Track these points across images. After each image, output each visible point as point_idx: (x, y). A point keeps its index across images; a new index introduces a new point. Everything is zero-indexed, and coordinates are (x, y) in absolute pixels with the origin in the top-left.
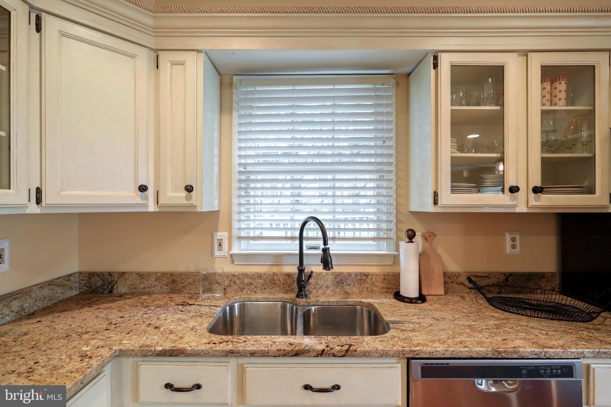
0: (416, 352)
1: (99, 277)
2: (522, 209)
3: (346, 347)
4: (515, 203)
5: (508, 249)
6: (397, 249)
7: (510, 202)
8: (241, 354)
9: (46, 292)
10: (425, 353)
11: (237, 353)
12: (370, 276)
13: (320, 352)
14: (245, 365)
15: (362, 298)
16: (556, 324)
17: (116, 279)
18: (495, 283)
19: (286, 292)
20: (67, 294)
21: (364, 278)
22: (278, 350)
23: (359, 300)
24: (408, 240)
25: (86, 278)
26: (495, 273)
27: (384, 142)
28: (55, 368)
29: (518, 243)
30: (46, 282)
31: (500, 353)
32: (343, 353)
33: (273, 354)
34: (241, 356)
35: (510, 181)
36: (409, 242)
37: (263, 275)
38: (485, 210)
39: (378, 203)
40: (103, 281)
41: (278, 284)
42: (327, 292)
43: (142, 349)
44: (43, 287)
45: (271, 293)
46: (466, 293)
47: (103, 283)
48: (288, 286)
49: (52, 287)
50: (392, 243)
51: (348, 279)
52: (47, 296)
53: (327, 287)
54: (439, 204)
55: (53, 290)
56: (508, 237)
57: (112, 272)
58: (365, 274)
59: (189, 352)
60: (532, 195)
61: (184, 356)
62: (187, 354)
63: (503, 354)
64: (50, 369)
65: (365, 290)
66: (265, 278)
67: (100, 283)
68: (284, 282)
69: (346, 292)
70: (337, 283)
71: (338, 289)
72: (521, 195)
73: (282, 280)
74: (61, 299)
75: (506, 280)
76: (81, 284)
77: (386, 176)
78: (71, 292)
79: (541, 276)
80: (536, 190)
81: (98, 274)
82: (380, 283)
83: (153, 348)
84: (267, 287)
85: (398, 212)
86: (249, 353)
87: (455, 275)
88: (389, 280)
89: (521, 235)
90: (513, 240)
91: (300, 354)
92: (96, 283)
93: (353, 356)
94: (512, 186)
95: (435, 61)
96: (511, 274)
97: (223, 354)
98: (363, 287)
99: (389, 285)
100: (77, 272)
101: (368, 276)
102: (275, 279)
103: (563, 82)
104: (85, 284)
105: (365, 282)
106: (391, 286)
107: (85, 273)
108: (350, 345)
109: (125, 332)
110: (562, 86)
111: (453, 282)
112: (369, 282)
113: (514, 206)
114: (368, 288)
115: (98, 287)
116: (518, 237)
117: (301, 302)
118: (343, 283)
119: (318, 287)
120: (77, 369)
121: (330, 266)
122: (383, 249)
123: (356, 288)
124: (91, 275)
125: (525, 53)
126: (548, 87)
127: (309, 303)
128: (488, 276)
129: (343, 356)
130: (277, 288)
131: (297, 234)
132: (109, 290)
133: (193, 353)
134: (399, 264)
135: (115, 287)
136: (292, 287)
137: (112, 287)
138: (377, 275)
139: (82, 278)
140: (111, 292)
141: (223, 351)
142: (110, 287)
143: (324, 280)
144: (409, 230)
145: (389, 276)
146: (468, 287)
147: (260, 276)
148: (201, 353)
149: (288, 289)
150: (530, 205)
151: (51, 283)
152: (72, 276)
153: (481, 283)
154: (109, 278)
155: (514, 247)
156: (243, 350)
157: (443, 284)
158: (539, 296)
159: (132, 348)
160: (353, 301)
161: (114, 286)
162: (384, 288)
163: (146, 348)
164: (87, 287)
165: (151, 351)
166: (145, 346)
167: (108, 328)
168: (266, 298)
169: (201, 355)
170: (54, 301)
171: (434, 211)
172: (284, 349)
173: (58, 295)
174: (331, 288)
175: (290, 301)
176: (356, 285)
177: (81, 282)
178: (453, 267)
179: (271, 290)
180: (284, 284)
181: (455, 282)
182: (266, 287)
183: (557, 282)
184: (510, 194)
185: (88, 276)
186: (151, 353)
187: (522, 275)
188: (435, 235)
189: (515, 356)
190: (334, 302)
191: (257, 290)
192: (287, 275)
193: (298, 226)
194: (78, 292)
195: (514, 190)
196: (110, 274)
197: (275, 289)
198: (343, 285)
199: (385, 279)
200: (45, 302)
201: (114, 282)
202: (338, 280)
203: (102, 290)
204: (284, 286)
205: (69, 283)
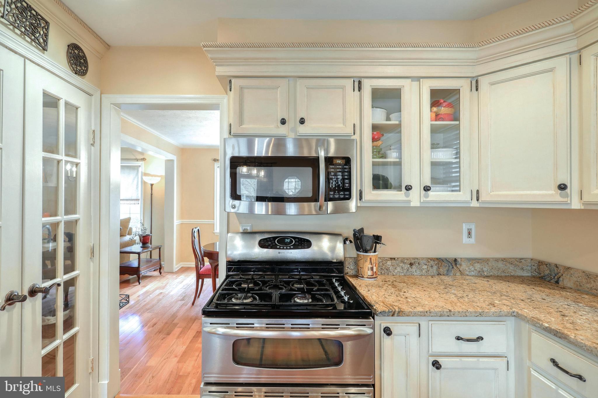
1: (547, 267)
9: (500, 265)
17: (561, 272)
20: (518, 272)
25: (536, 264)
28: (473, 301)
30: (501, 258)
40: (550, 271)
43: (532, 319)
44: (497, 260)
47: (550, 273)
49: (505, 262)
52: (501, 268)
55: (506, 265)
57: (559, 265)
59: (568, 338)
62: (566, 339)
64: (470, 301)
67: (547, 272)
74: (513, 275)
76: (532, 269)
78: (522, 272)
81: (546, 263)
83: (541, 322)
92: (544, 271)
100: (530, 258)
104: (535, 269)
107: (536, 260)
109: (533, 306)
115: (546, 276)
120: (482, 307)
124: (541, 263)
132: (556, 280)
135: (561, 279)
137: (558, 278)
139: (533, 264)
140: (557, 282)
142: (556, 277)
151: (504, 260)
152: (524, 259)
154: (556, 269)
159: (526, 315)
161: (560, 277)
163: (536, 320)
164: (537, 272)
165: (539, 323)
166: (537, 318)
167: (524, 300)
170: (507, 274)
173: (510, 271)
177: (532, 267)
185: (537, 263)
186: (539, 325)
194: (529, 275)
196: (556, 266)
200: (499, 272)
201: (560, 274)
203: (549, 279)
205: (520, 264)
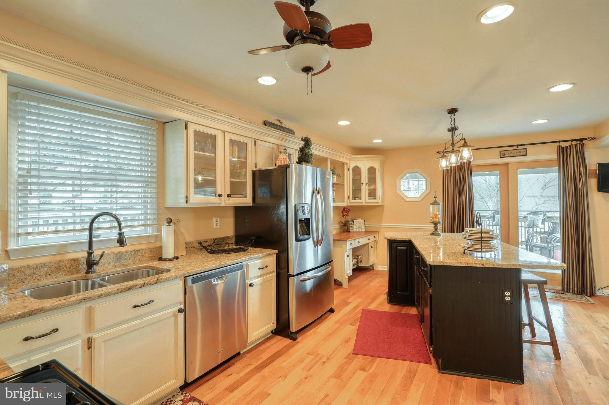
0: (189, 273)
2: (223, 205)
3: (157, 279)
4: (220, 202)
5: (215, 226)
6: (159, 230)
7: (218, 202)
8: (92, 298)
10: (193, 272)
11: (88, 299)
12: (141, 251)
13: (143, 284)
14: (93, 306)
15: (139, 265)
16: (236, 254)
18: (209, 244)
19: (73, 274)
21: (137, 253)
22: (117, 290)
23: (137, 266)
24: (167, 224)
26: (209, 239)
27: (152, 164)
29: (218, 222)
31: (221, 265)
32: (155, 282)
33: (114, 293)
34: (92, 300)
35: (219, 192)
36: (168, 225)
37: (48, 264)
38: (209, 205)
39: (145, 202)
41: (64, 269)
42: (109, 267)
45: (56, 277)
46: (196, 252)
48: (74, 269)
50: (155, 227)
51: (125, 255)
53: (109, 264)
54: (189, 203)
56: (214, 220)
58: (137, 250)
59: (47, 308)
60: (227, 198)
61: (43, 313)
62: (46, 310)
63: (222, 266)
65: (137, 261)
66: (50, 266)
68: (69, 266)
69: (124, 264)
70: (117, 259)
71: (118, 264)
72: (223, 198)
73: (68, 265)
75: (214, 242)
77: (151, 185)
79: (228, 238)
80: (229, 196)
82: (147, 255)
84: (52, 273)
85: (158, 208)
86: (98, 296)
87: (191, 243)
88: (154, 252)
89: (220, 218)
90: (217, 221)
91: (131, 289)
93: (161, 282)
94: (220, 194)
95: (186, 126)
96: (216, 239)
97: (77, 302)
98: (136, 259)
99: (153, 255)
101: (140, 251)
102: (61, 265)
103: (237, 147)
105: (138, 255)
106: (155, 255)
108: (158, 278)
110: (236, 149)
111: (189, 247)
112: (141, 255)
113: (220, 203)
114: (139, 259)
116: (218, 219)
117: (94, 276)
118: (122, 259)
119: (101, 265)
121: (125, 243)
122: (150, 231)
123: (131, 260)
125: (224, 132)
126: (231, 148)
127: (100, 275)
128: (206, 241)
129: (155, 284)
130: (63, 273)
131: (87, 226)
133: (52, 308)
134: (161, 241)
136: (78, 269)
138: (145, 250)
141: (77, 300)
143: (107, 259)
144: (168, 218)
145: (153, 249)
146: (197, 249)
147: (44, 265)
148: (59, 306)
149: (74, 271)
150: (226, 203)
153: (204, 244)
155: (217, 224)
156: (93, 295)
157: (185, 249)
158: (228, 247)
160: (134, 267)
162: (150, 257)
168: (55, 281)
169: (59, 307)
171: (186, 206)
172: (121, 288)
174: (112, 264)
175: (82, 278)
176: (131, 258)
178: (189, 239)
179: (57, 276)
180: (70, 268)
181: (191, 247)
182: (50, 273)
183: (233, 240)
184: (219, 197)
186: (10, 318)
187: (221, 238)
188: (180, 221)
189: (226, 265)
190: (120, 270)
191: (40, 277)
192: (73, 260)
193: (88, 220)
195: (220, 196)
197: (60, 273)
198: (121, 260)
199: (151, 251)
202: (118, 257)
204: (70, 269)
